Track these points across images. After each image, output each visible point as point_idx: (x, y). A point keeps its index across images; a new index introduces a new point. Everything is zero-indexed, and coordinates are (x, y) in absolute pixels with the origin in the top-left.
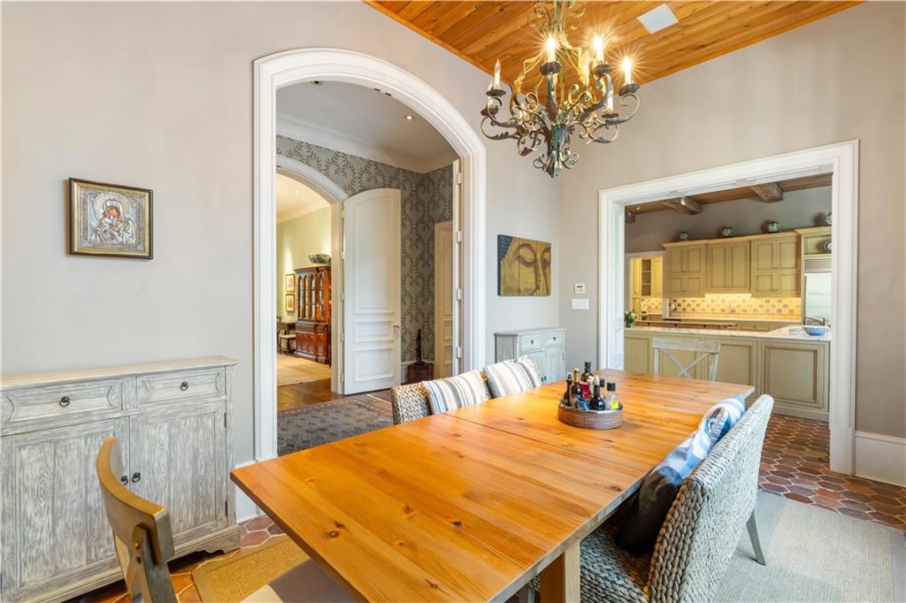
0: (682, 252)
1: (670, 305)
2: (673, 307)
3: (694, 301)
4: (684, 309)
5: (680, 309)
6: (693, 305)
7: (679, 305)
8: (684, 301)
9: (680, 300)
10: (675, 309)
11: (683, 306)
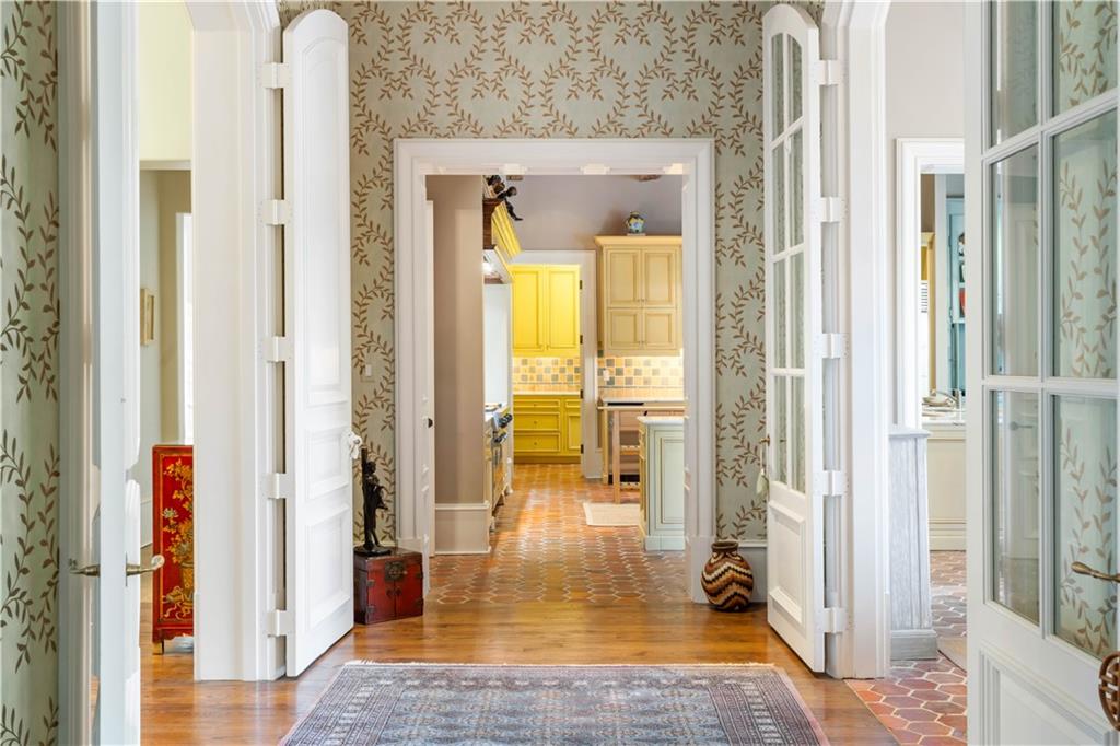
0: (635, 257)
1: (600, 372)
2: (607, 376)
3: (647, 363)
4: (629, 381)
5: (621, 381)
6: (646, 372)
7: (619, 372)
8: (628, 364)
9: (620, 362)
10: (611, 382)
11: (626, 375)
